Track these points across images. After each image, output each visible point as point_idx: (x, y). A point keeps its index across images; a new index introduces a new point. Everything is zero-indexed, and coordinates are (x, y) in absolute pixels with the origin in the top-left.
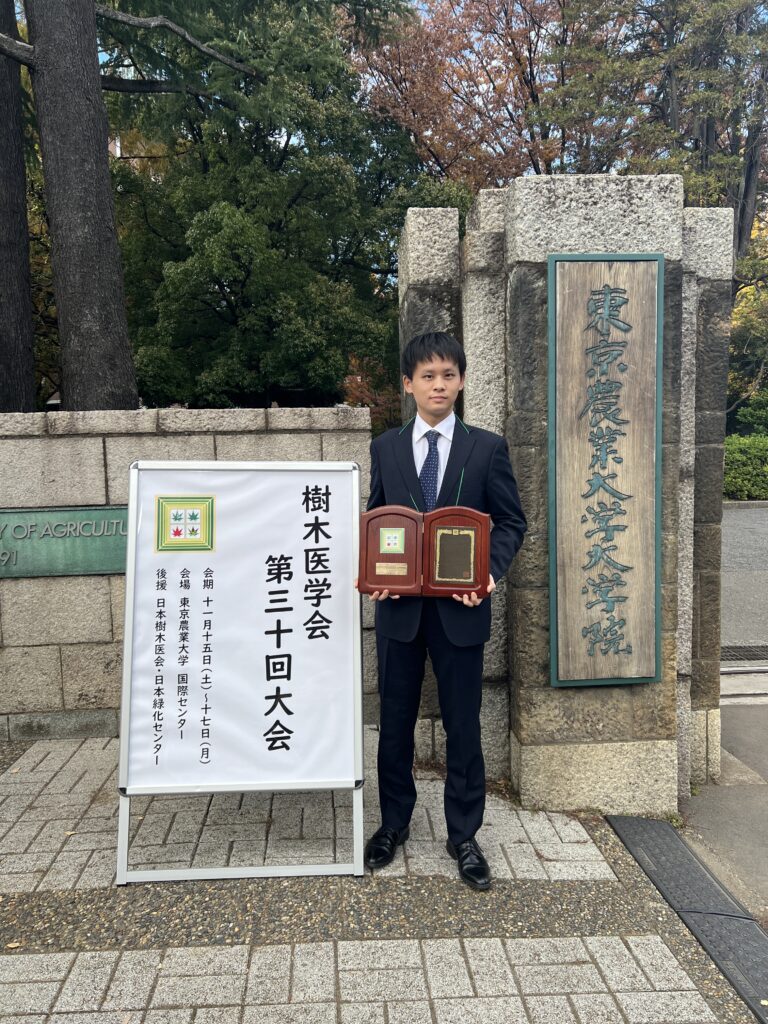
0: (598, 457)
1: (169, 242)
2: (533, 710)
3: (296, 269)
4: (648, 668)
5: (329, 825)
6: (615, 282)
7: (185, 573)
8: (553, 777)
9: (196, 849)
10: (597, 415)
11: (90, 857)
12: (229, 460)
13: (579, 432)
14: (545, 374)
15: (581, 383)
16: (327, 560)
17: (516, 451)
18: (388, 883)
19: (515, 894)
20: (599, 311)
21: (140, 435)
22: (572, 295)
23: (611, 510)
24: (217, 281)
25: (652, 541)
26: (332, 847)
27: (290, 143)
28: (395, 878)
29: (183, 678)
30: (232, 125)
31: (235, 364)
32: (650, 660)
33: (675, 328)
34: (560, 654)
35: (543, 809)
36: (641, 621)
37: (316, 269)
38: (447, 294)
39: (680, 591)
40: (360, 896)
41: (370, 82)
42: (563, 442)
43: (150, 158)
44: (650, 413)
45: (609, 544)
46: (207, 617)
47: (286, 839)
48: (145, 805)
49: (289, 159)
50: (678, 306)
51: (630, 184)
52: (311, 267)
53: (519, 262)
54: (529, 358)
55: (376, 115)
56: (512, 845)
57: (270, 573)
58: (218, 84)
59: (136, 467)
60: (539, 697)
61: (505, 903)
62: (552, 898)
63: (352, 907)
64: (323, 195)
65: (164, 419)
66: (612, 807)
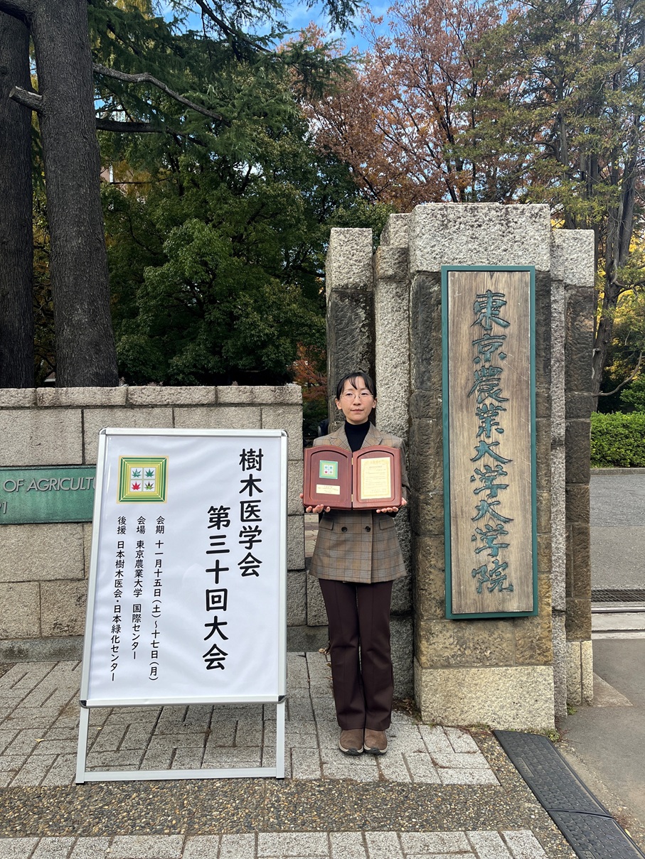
0: (483, 428)
1: (149, 250)
2: (432, 638)
3: (254, 273)
4: (527, 604)
5: (259, 735)
6: (496, 288)
7: (141, 520)
8: (448, 696)
9: (144, 755)
10: (482, 394)
11: (55, 760)
12: (185, 428)
13: (467, 408)
14: (440, 360)
15: (469, 369)
16: (259, 511)
17: (417, 423)
18: (305, 785)
19: (412, 795)
20: (483, 311)
21: (112, 407)
22: (461, 298)
23: (494, 471)
24: (189, 282)
25: (529, 498)
26: (259, 754)
27: (251, 172)
28: (311, 781)
29: (137, 608)
30: (204, 158)
31: (202, 349)
32: (528, 597)
33: (545, 325)
34: (453, 591)
35: (441, 724)
36: (520, 564)
37: (270, 274)
38: (363, 297)
39: (554, 539)
40: (280, 795)
41: (316, 125)
42: (454, 416)
43: (136, 183)
44: (526, 393)
45: (494, 500)
46: (159, 557)
47: (220, 746)
48: (104, 717)
49: (250, 186)
50: (548, 307)
51: (507, 211)
52: (266, 271)
53: (418, 272)
54: (427, 347)
55: (321, 151)
56: (413, 754)
57: (211, 521)
58: (192, 126)
59: (104, 433)
60: (436, 627)
61: (403, 803)
62: (443, 799)
63: (273, 804)
64: (277, 214)
65: (132, 395)
66: (499, 723)
